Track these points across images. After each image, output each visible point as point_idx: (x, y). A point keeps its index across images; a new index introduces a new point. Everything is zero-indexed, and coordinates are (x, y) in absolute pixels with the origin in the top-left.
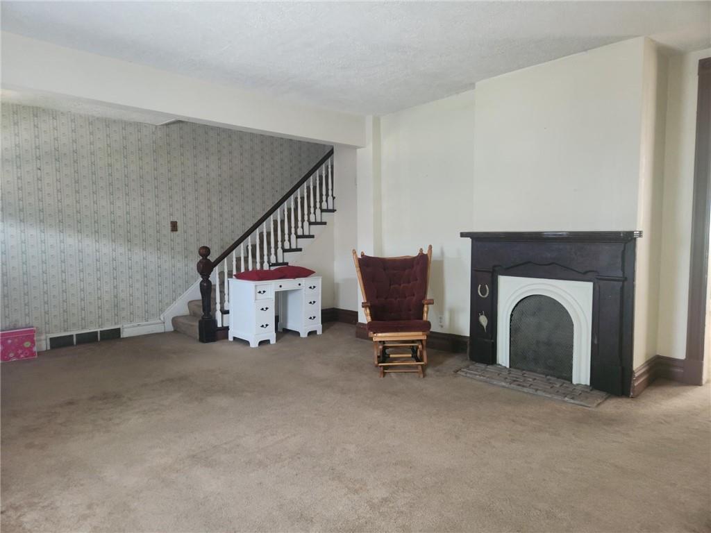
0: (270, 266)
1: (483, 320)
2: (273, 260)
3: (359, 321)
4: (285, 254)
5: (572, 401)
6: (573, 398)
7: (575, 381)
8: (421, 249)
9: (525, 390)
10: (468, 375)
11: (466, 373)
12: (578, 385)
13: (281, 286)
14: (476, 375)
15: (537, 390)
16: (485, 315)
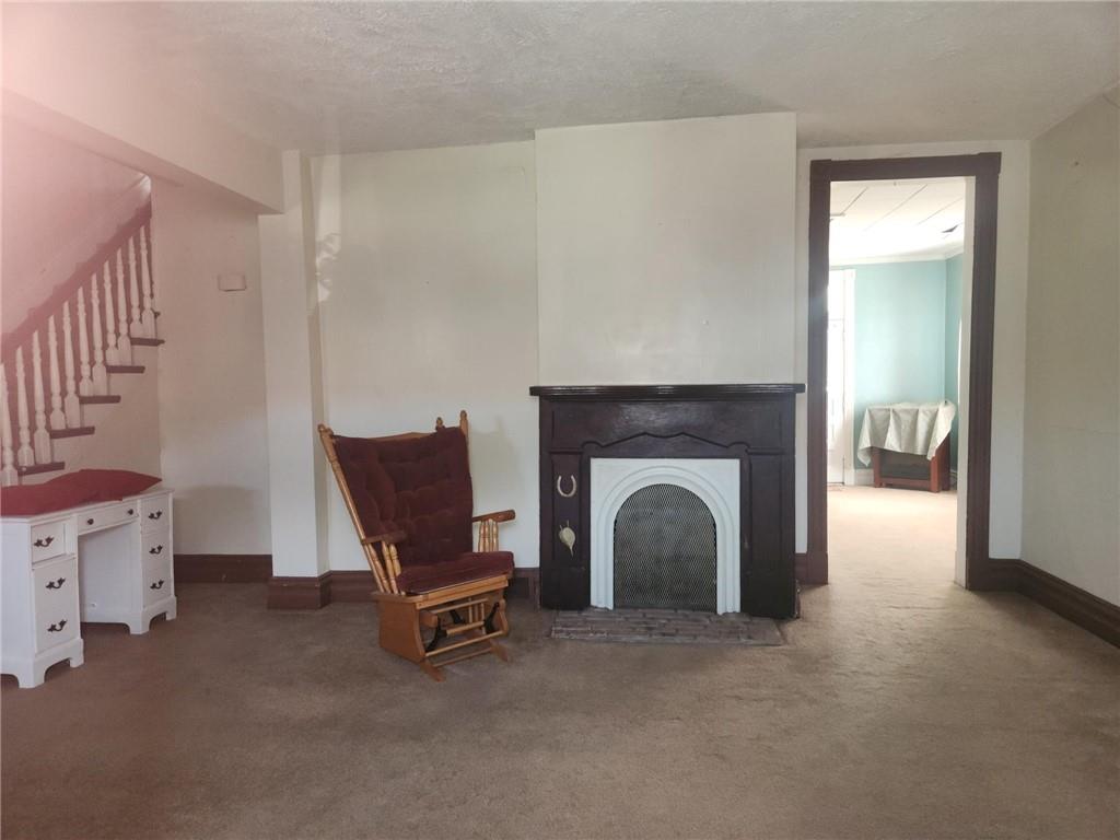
0: (21, 474)
1: (568, 536)
2: (26, 459)
3: (275, 574)
4: (56, 441)
5: (752, 642)
6: (750, 638)
7: (720, 611)
8: (439, 419)
9: (678, 640)
10: (574, 636)
11: (568, 633)
12: (726, 614)
13: (91, 522)
14: (587, 632)
15: (695, 637)
16: (570, 527)
